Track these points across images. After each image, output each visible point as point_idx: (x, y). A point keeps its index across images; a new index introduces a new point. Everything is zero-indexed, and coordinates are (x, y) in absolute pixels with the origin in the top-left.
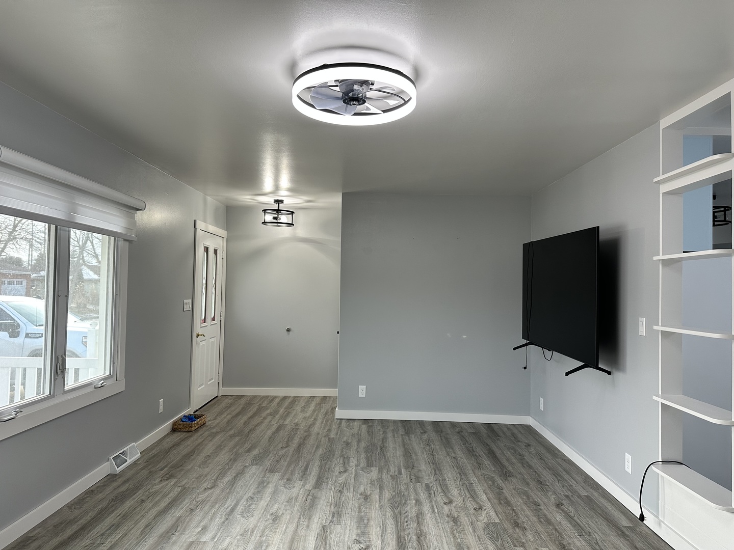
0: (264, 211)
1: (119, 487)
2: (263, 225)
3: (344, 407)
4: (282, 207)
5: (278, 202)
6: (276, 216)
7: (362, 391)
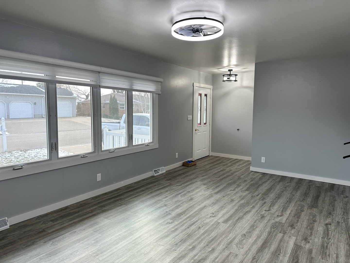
0: (223, 75)
1: (152, 180)
2: (223, 82)
3: (254, 166)
4: (232, 73)
5: (230, 71)
6: (229, 77)
7: (263, 160)
